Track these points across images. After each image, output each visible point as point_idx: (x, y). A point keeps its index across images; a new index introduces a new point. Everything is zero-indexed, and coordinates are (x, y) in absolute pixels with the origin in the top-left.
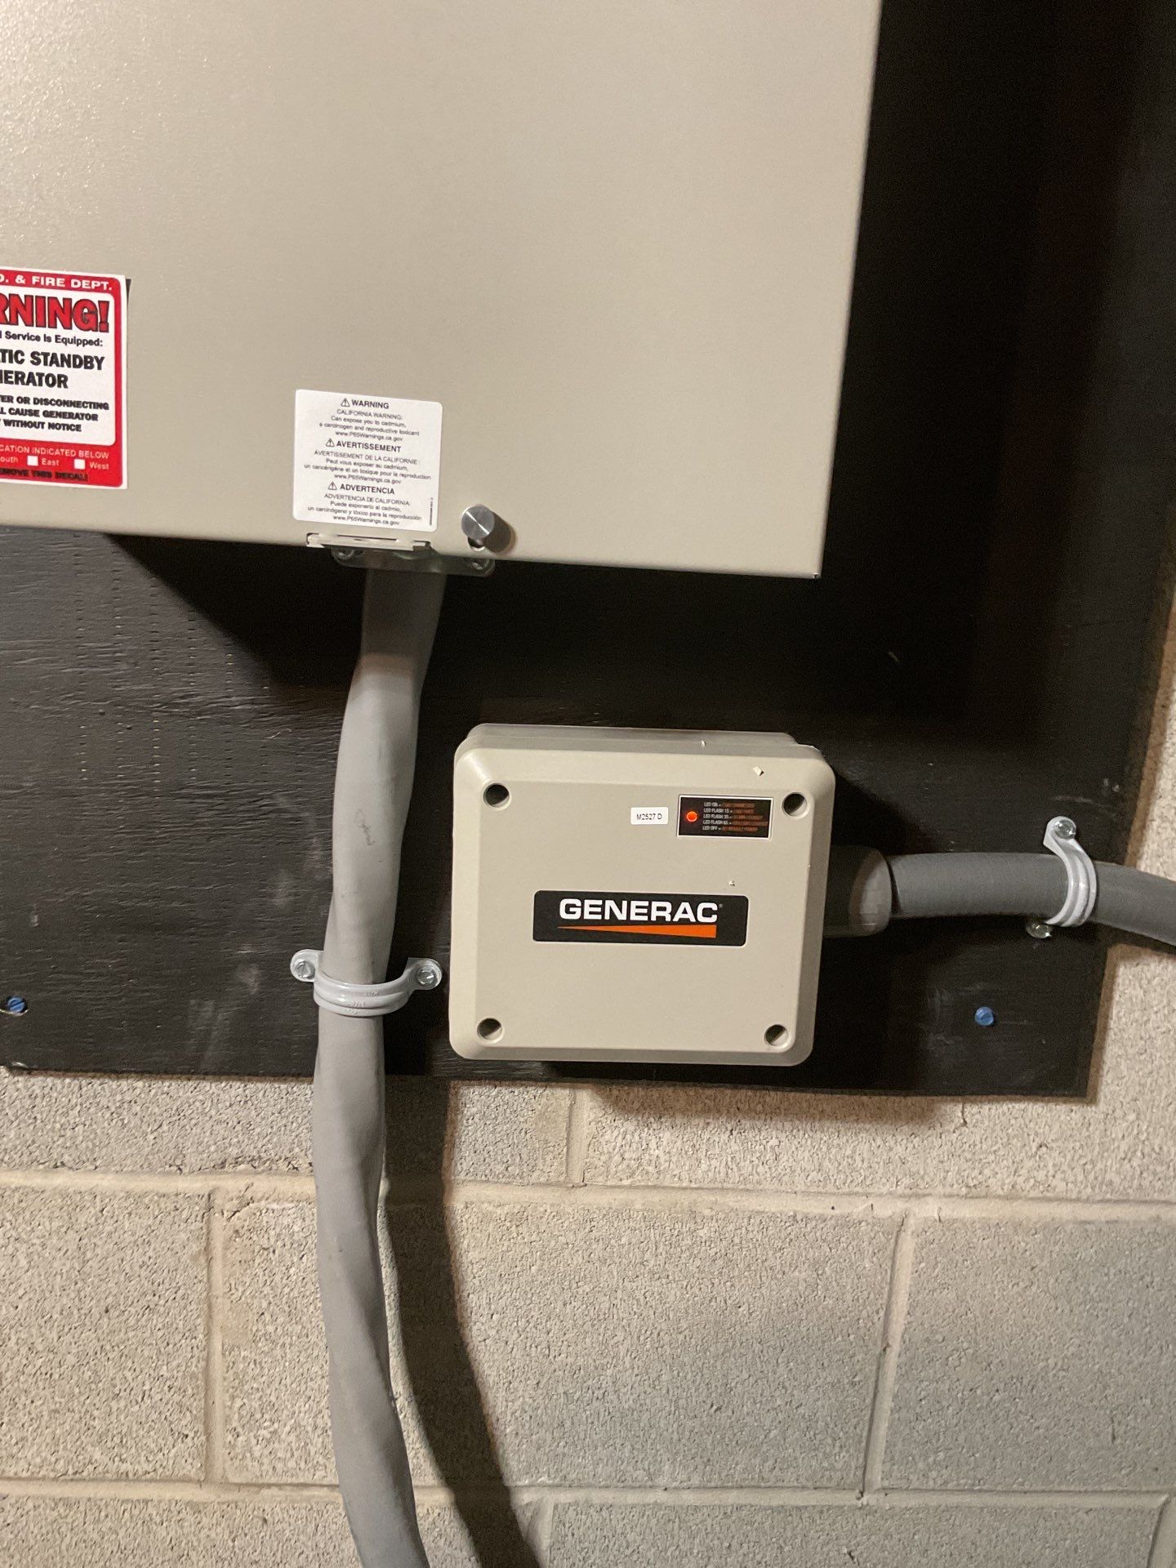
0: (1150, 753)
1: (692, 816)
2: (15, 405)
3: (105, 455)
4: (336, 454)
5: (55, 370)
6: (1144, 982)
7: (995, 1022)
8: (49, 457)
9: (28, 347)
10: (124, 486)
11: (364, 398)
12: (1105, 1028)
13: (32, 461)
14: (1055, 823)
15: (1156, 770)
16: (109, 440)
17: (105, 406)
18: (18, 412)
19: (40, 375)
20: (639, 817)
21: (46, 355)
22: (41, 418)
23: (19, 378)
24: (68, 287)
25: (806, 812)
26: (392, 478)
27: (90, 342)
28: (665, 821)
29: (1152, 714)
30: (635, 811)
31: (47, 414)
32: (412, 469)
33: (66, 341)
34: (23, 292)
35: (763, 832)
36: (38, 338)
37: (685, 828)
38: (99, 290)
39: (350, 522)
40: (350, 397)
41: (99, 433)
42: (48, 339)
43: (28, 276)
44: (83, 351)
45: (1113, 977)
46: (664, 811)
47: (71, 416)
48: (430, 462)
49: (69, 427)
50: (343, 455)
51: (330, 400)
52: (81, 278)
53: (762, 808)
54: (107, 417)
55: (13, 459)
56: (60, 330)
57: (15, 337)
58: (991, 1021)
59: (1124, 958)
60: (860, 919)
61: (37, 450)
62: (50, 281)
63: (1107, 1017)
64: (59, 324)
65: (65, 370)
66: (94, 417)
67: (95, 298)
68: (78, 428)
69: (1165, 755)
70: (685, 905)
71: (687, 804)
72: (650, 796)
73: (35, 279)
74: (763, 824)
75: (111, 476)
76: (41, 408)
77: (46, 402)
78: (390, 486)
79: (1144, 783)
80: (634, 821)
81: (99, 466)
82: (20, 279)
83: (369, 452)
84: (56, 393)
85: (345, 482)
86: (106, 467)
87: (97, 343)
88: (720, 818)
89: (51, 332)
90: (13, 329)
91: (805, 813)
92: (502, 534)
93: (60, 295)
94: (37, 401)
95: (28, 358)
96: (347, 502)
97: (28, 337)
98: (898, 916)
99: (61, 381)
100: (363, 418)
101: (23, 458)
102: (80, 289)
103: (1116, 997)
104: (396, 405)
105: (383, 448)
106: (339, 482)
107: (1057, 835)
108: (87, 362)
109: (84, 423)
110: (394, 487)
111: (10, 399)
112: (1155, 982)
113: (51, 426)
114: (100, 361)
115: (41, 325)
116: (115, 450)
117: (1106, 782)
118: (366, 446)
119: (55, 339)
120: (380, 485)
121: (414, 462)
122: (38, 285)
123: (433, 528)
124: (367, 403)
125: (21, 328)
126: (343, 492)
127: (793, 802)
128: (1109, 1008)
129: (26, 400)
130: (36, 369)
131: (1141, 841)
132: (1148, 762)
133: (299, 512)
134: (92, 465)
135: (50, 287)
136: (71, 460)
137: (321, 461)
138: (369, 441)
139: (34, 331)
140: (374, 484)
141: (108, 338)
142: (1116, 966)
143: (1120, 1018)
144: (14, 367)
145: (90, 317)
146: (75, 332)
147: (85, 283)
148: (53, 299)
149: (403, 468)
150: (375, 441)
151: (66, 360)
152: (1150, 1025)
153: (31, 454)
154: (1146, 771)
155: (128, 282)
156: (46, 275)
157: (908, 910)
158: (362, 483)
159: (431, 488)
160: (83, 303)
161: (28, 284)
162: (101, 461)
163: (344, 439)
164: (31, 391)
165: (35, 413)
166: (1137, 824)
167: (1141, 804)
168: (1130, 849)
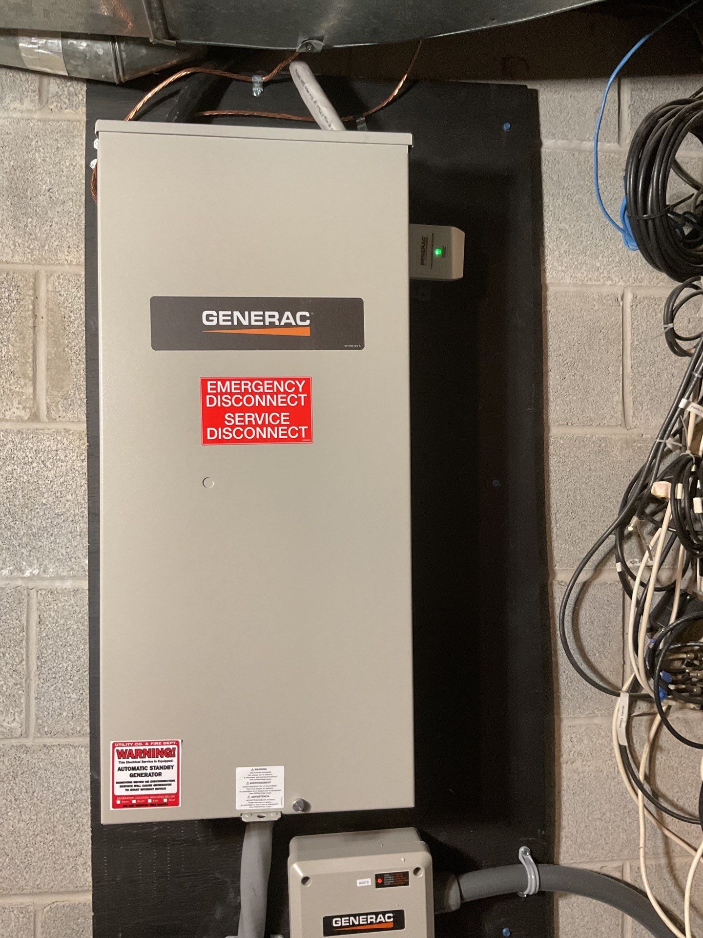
0: (557, 811)
1: (380, 881)
2: (145, 784)
3: (174, 796)
4: (250, 787)
5: (158, 771)
6: (571, 905)
7: (511, 934)
8: (155, 799)
9: (149, 765)
10: (180, 805)
11: (257, 768)
12: (558, 928)
13: (150, 801)
14: (522, 849)
15: (560, 817)
16: (175, 791)
17: (174, 781)
18: (145, 786)
19: (153, 773)
20: (360, 883)
21: (155, 767)
22: (153, 787)
23: (146, 775)
24: (162, 745)
25: (422, 874)
26: (268, 792)
27: (169, 761)
28: (370, 884)
29: (555, 796)
30: (358, 881)
31: (155, 785)
32: (275, 788)
33: (161, 762)
34: (147, 748)
35: (407, 884)
36: (152, 762)
37: (378, 885)
38: (172, 744)
39: (255, 808)
40: (254, 768)
41: (172, 789)
42: (155, 761)
43: (149, 743)
44: (167, 764)
45: (558, 905)
46: (369, 880)
47: (163, 785)
48: (281, 786)
49: (162, 789)
50: (252, 787)
51: (248, 769)
52: (166, 741)
53: (406, 875)
54: (175, 784)
55: (143, 801)
56: (160, 758)
57: (145, 762)
58: (509, 935)
59: (561, 896)
60: (449, 907)
61: (151, 797)
62: (156, 743)
63: (558, 923)
64: (159, 756)
65: (161, 771)
66: (170, 785)
67: (171, 747)
68: (165, 789)
69: (563, 812)
70: (381, 916)
71: (378, 876)
72: (363, 875)
73: (151, 743)
74: (406, 880)
75: (176, 803)
76: (153, 784)
77: (154, 781)
78: (268, 795)
79: (556, 823)
80: (358, 885)
81: (172, 800)
82: (147, 744)
83: (260, 785)
84: (158, 778)
85: (253, 795)
86: (174, 800)
87: (172, 761)
88: (391, 880)
89: (156, 759)
90: (144, 760)
91: (421, 876)
92: (306, 805)
93: (160, 747)
94: (152, 782)
95: (149, 768)
96: (254, 801)
97: (149, 762)
98: (464, 901)
99: (160, 774)
100: (258, 774)
101: (146, 800)
102: (166, 745)
103: (560, 913)
104: (269, 769)
105: (265, 783)
106: (251, 796)
107: (524, 854)
108: (168, 767)
109: (166, 787)
110: (270, 795)
111: (143, 782)
112: (575, 905)
113: (156, 789)
114: (172, 767)
115: (153, 757)
116: (177, 795)
117: (539, 830)
118: (260, 783)
119: (157, 761)
120: (264, 795)
121: (276, 786)
122: (153, 745)
123: (282, 807)
124: (260, 769)
125: (147, 759)
126: (252, 799)
127: (417, 870)
128: (558, 919)
129: (148, 782)
130: (151, 771)
131: (559, 847)
132: (557, 815)
133: (238, 807)
134: (170, 800)
135: (157, 745)
136: (162, 799)
137: (245, 789)
138: (260, 781)
139: (151, 759)
140: (263, 795)
141: (175, 759)
142: (557, 901)
143: (563, 922)
144: (145, 771)
145: (169, 753)
146: (165, 758)
147: (168, 743)
148: (157, 749)
149: (272, 789)
150: (263, 781)
151: (161, 768)
152: (576, 924)
153: (150, 799)
154: (556, 819)
155: (182, 741)
156: (155, 742)
157: (468, 897)
158: (258, 795)
159: (282, 794)
160: (167, 749)
161: (149, 745)
162: (173, 798)
163: (253, 781)
164: (150, 779)
165: (151, 785)
166: (556, 840)
167: (557, 833)
168: (555, 851)
